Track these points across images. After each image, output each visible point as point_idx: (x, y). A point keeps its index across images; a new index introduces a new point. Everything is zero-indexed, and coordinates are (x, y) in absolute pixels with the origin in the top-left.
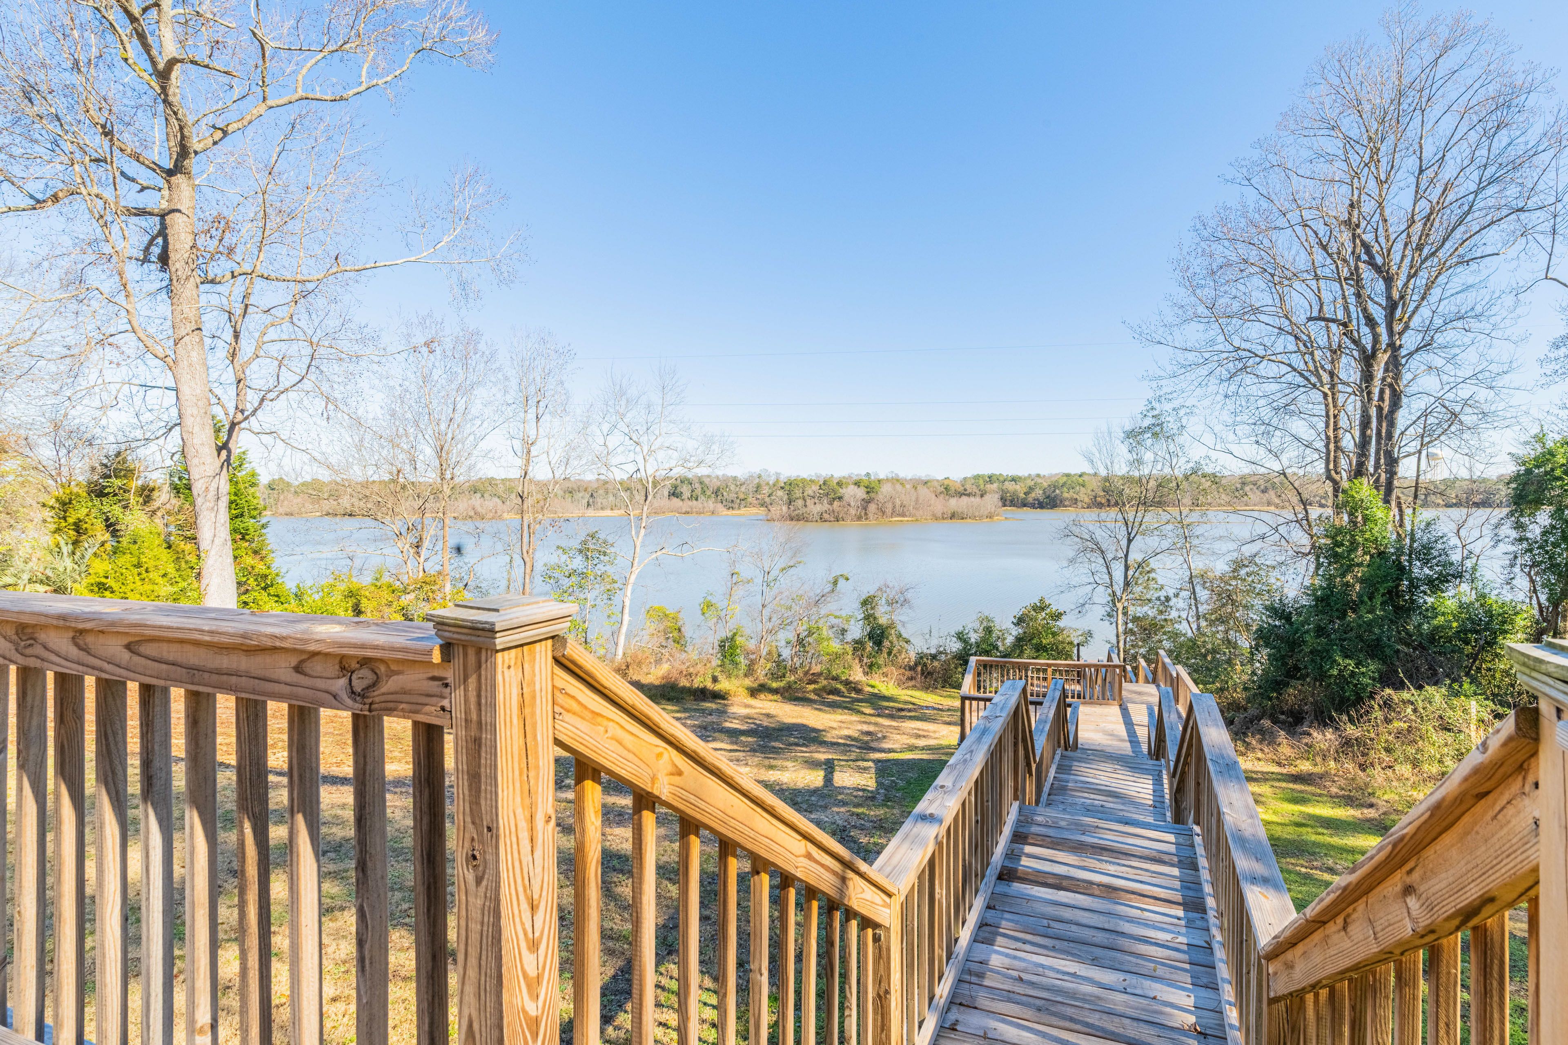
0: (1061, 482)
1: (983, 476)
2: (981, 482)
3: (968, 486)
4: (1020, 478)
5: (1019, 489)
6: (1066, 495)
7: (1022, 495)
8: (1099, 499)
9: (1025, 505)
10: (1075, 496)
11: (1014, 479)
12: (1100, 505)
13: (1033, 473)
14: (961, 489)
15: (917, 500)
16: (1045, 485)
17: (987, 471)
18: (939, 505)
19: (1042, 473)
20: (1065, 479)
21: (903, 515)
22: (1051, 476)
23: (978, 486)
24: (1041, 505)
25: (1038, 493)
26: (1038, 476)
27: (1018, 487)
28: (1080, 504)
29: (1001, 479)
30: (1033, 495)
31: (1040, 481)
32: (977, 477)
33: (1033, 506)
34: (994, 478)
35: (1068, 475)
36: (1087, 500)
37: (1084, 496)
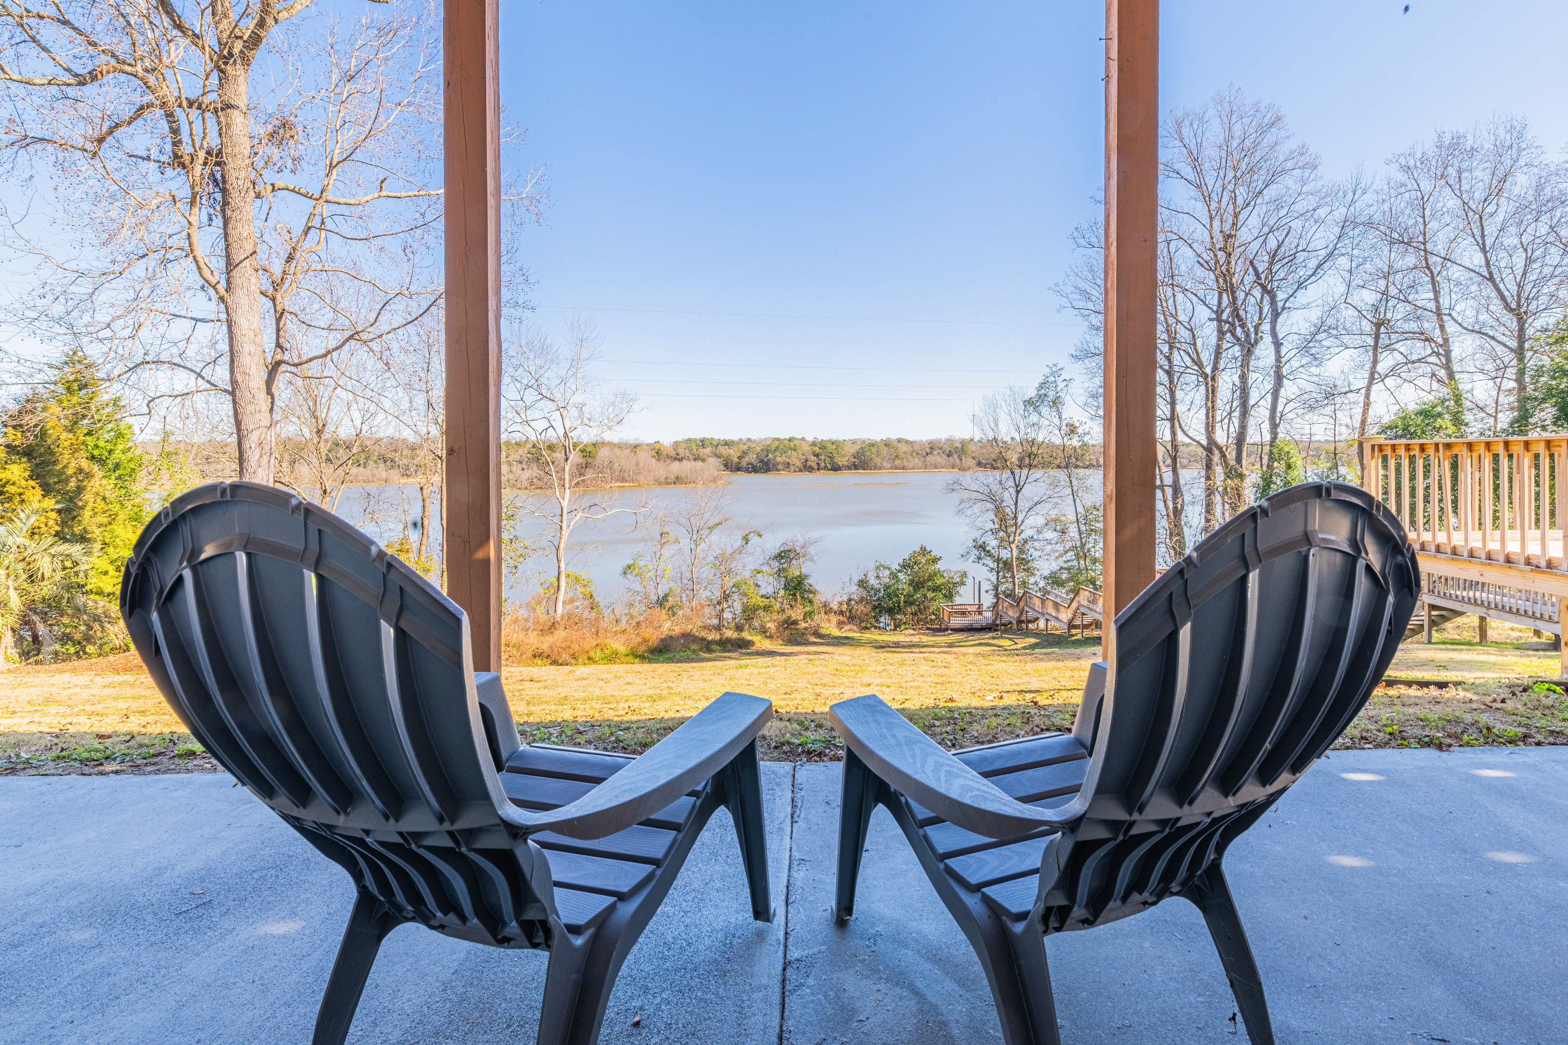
0: (773, 447)
1: (695, 440)
2: (694, 446)
3: (681, 451)
4: (733, 442)
5: (733, 453)
6: (779, 459)
7: (736, 460)
8: (809, 463)
9: (739, 469)
10: (787, 460)
11: (727, 443)
12: (810, 469)
13: (744, 437)
14: (673, 454)
15: (637, 463)
16: (758, 449)
17: (698, 435)
18: (661, 470)
19: (753, 438)
20: (777, 443)
21: (624, 480)
22: (761, 441)
23: (691, 450)
24: (755, 469)
25: (752, 458)
26: (749, 440)
27: (732, 451)
28: (792, 468)
29: (715, 443)
30: (747, 459)
31: (752, 445)
32: (689, 440)
33: (747, 471)
34: (706, 442)
35: (778, 440)
36: (798, 463)
37: (795, 460)
